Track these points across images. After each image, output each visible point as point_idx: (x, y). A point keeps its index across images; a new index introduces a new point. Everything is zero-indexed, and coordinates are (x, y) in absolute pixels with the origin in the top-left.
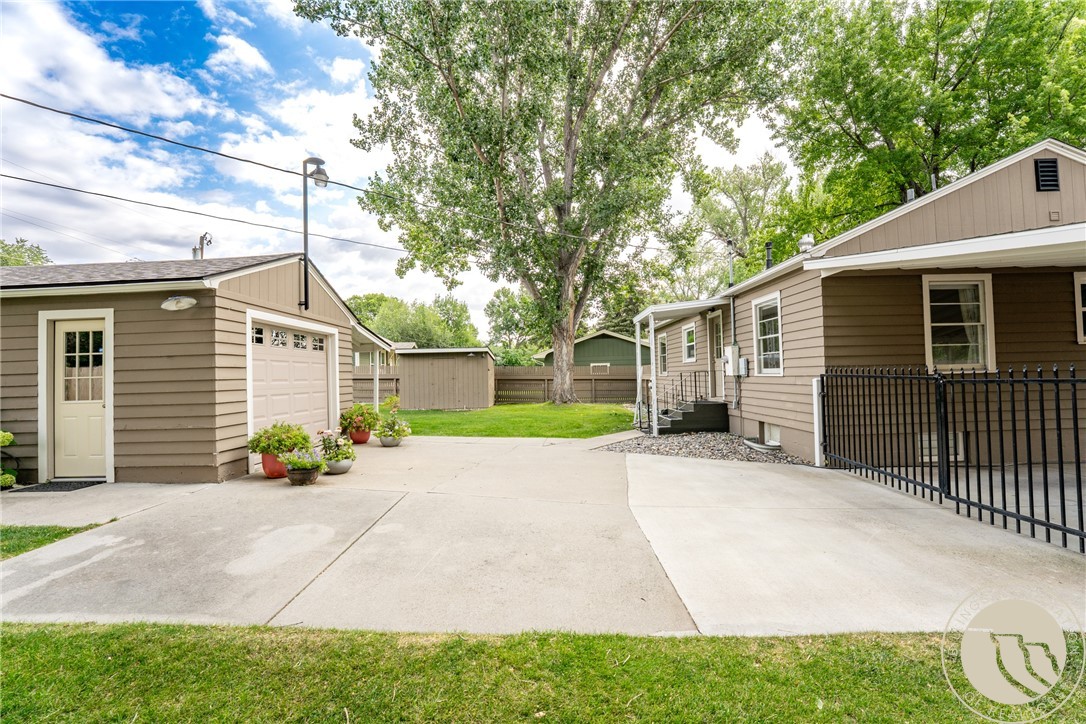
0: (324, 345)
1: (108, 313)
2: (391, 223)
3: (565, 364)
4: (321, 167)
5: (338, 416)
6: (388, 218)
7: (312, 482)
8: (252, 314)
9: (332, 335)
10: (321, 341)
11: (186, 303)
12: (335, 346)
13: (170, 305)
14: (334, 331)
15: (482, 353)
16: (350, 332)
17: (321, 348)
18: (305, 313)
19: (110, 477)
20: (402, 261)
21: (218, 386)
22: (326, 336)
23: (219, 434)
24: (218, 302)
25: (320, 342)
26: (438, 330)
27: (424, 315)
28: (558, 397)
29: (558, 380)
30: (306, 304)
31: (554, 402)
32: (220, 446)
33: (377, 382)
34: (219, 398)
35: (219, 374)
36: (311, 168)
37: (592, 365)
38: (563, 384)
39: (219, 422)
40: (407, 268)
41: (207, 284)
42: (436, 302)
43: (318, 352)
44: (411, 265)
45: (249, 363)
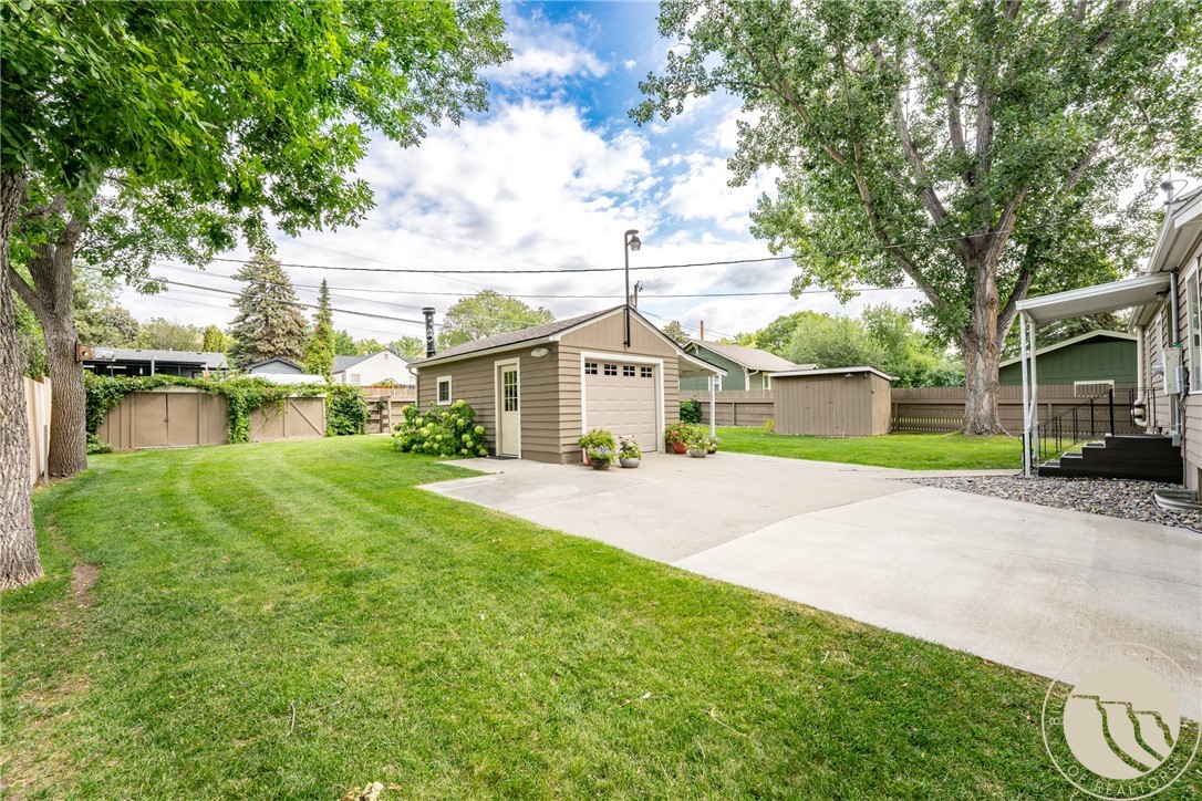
0: (652, 372)
1: (517, 360)
2: (782, 244)
3: (981, 383)
4: (637, 235)
5: (663, 430)
6: (778, 240)
7: (605, 469)
8: (585, 355)
9: (658, 365)
10: (649, 370)
11: (544, 352)
12: (660, 373)
13: (535, 353)
14: (660, 361)
15: (864, 372)
16: (676, 361)
17: (650, 376)
18: (629, 350)
19: (520, 457)
20: (797, 279)
21: (561, 403)
22: (654, 365)
23: (562, 434)
24: (560, 349)
25: (647, 371)
26: (864, 347)
27: (846, 331)
28: (968, 426)
29: (971, 405)
30: (628, 343)
31: (962, 433)
32: (562, 441)
33: (713, 405)
34: (562, 410)
35: (561, 395)
36: (630, 237)
37: (1076, 383)
38: (977, 409)
39: (562, 426)
40: (803, 286)
41: (551, 339)
42: (866, 313)
43: (646, 378)
44: (807, 282)
45: (583, 388)
